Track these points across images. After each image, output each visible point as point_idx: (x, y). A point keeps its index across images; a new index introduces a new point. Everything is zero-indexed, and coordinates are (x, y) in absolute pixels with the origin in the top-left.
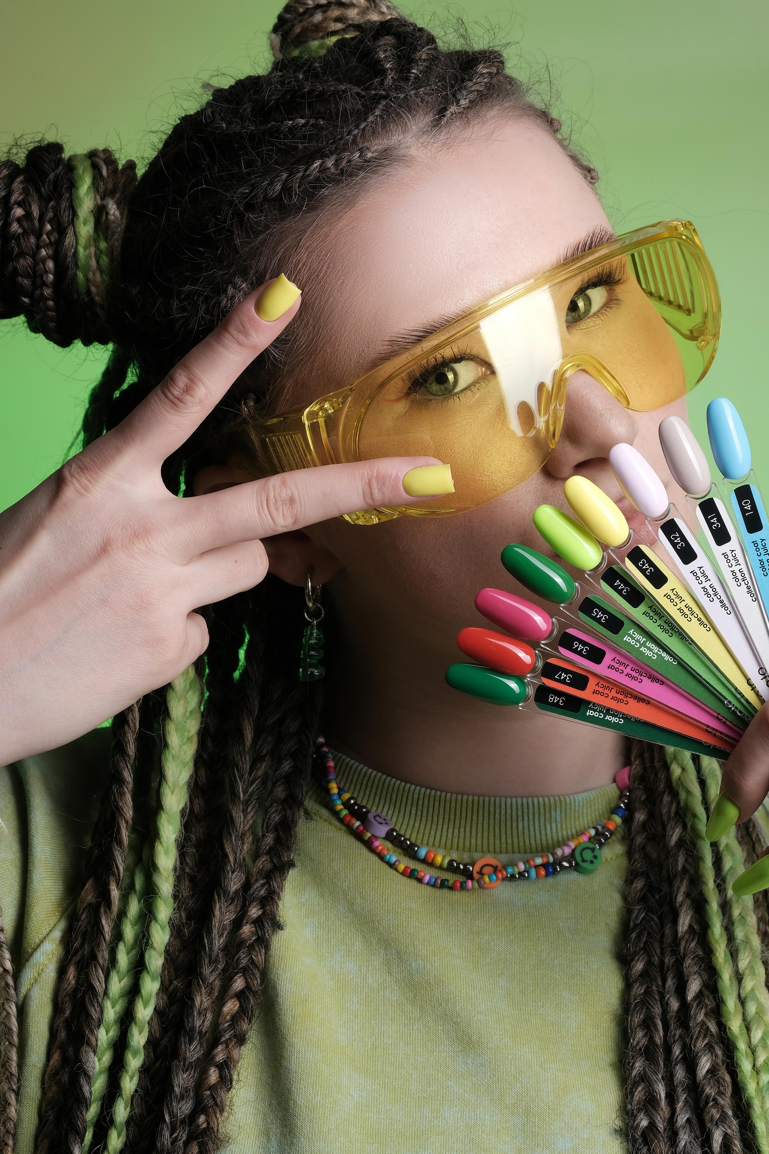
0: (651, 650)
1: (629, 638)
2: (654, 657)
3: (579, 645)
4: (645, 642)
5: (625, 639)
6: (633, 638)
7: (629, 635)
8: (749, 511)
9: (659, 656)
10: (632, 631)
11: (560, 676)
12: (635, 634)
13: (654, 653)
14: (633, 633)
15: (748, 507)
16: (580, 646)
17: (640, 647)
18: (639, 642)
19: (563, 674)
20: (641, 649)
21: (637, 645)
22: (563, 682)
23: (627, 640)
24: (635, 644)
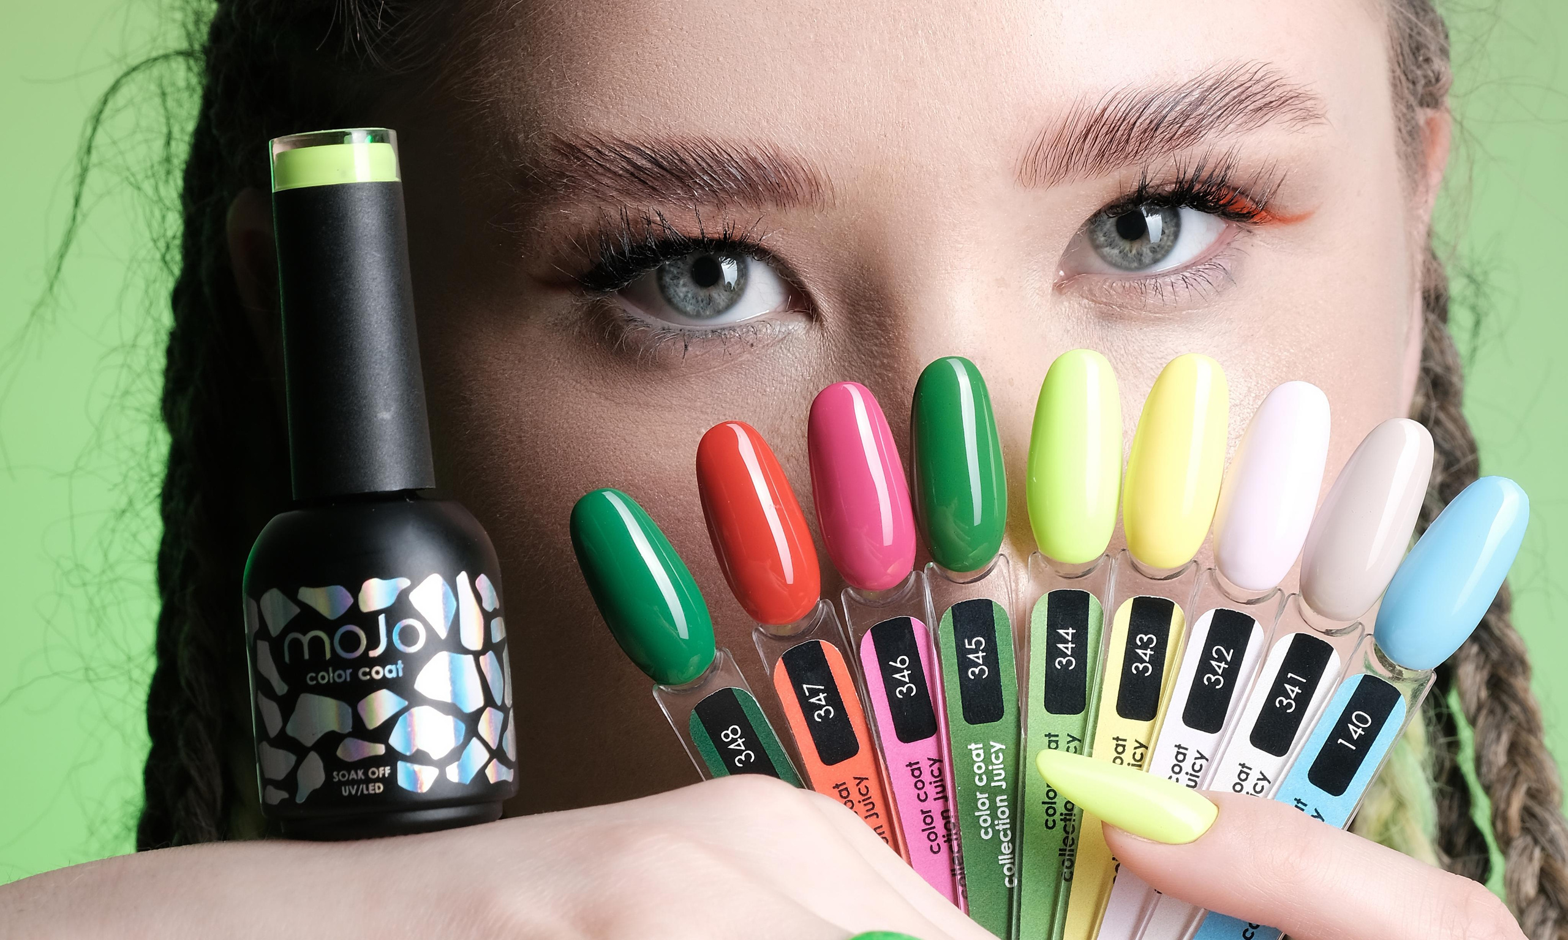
0: (994, 816)
1: (981, 752)
2: (986, 833)
3: (907, 669)
4: (999, 791)
5: (972, 746)
6: (987, 761)
7: (987, 749)
8: (1349, 738)
9: (996, 841)
10: (998, 746)
11: (814, 693)
12: (997, 758)
13: (992, 826)
14: (996, 752)
15: (1356, 732)
16: (906, 673)
17: (982, 790)
18: (990, 779)
19: (822, 696)
20: (979, 795)
21: (981, 780)
22: (808, 709)
23: (974, 753)
24: (980, 775)
